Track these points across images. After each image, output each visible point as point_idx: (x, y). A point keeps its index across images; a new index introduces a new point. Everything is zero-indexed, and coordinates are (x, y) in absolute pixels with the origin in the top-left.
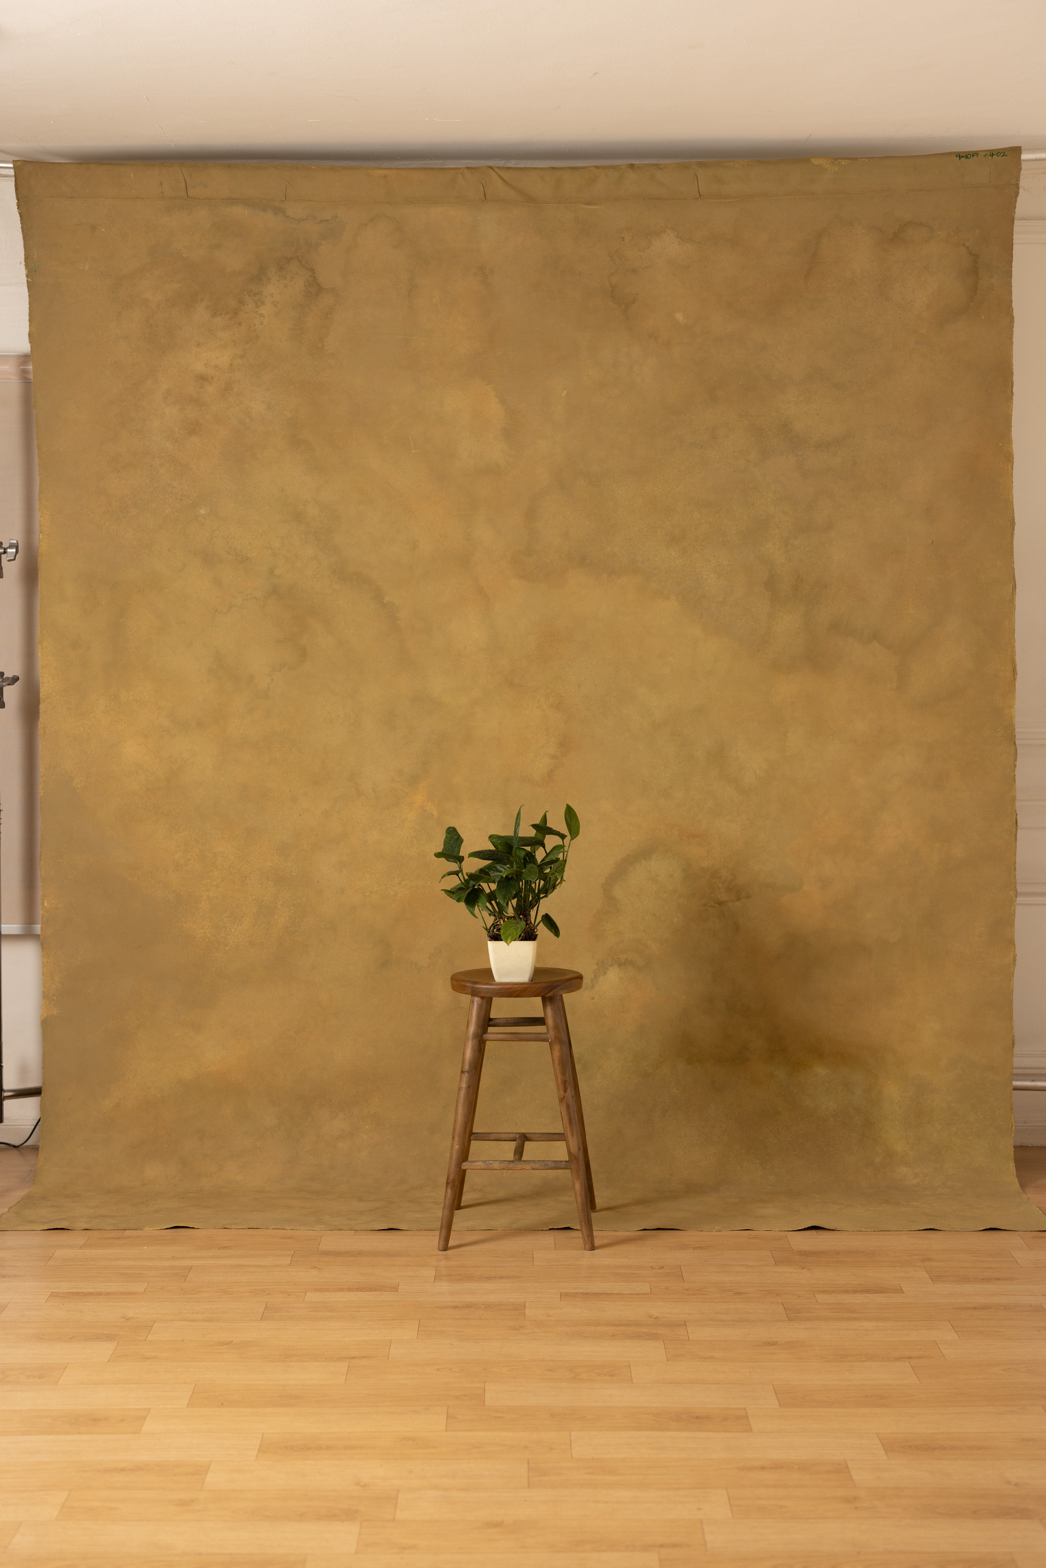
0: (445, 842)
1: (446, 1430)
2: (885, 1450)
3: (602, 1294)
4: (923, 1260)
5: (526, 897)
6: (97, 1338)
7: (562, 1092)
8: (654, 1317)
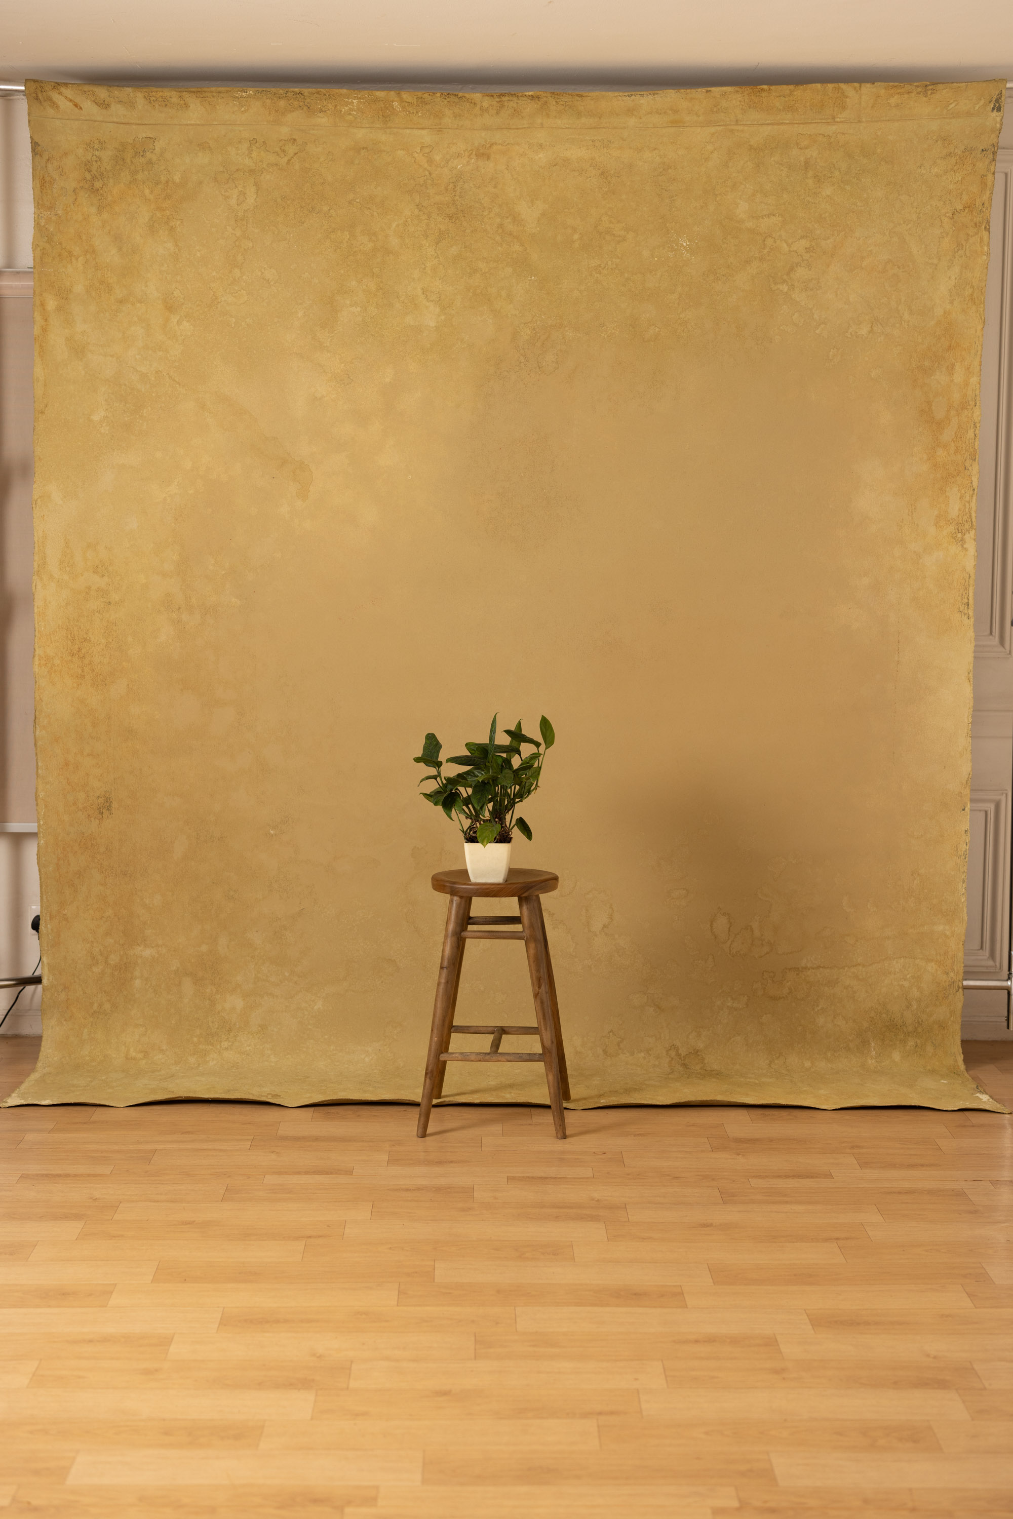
0: (424, 748)
1: (398, 1305)
2: (812, 1325)
3: (546, 1178)
4: (852, 1148)
5: (502, 801)
6: (66, 1217)
7: (537, 988)
8: (596, 1199)
